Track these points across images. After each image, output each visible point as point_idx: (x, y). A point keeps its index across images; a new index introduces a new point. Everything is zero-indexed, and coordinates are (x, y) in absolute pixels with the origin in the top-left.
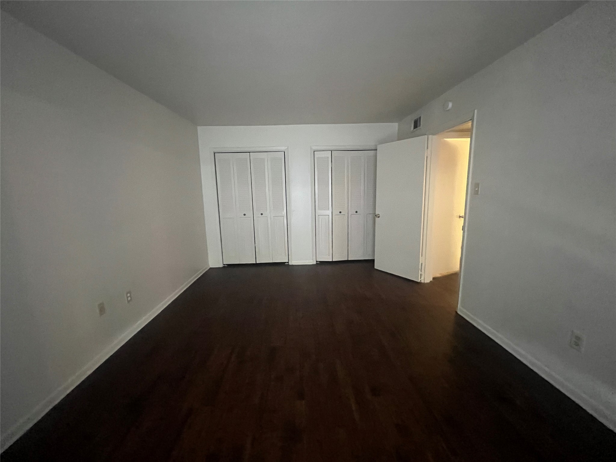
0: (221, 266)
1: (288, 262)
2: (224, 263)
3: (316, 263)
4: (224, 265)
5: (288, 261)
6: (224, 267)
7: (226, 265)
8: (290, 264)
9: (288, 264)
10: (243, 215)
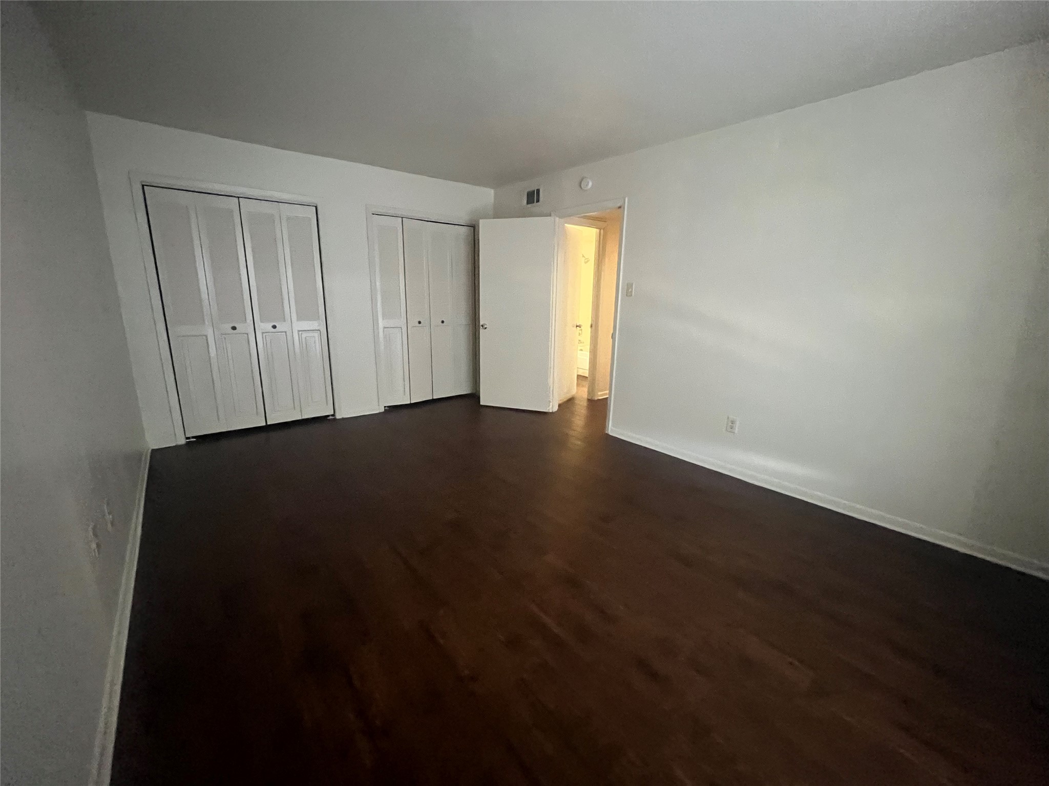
0: (182, 441)
1: (333, 415)
2: (188, 436)
3: (385, 410)
4: (187, 438)
5: (333, 413)
6: (188, 443)
7: (193, 437)
8: (338, 416)
9: (335, 419)
10: (230, 329)
